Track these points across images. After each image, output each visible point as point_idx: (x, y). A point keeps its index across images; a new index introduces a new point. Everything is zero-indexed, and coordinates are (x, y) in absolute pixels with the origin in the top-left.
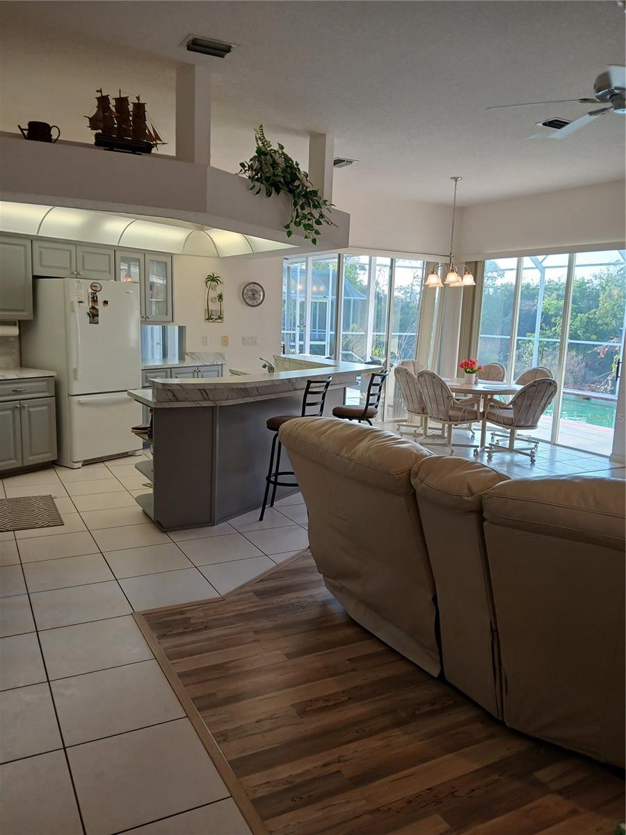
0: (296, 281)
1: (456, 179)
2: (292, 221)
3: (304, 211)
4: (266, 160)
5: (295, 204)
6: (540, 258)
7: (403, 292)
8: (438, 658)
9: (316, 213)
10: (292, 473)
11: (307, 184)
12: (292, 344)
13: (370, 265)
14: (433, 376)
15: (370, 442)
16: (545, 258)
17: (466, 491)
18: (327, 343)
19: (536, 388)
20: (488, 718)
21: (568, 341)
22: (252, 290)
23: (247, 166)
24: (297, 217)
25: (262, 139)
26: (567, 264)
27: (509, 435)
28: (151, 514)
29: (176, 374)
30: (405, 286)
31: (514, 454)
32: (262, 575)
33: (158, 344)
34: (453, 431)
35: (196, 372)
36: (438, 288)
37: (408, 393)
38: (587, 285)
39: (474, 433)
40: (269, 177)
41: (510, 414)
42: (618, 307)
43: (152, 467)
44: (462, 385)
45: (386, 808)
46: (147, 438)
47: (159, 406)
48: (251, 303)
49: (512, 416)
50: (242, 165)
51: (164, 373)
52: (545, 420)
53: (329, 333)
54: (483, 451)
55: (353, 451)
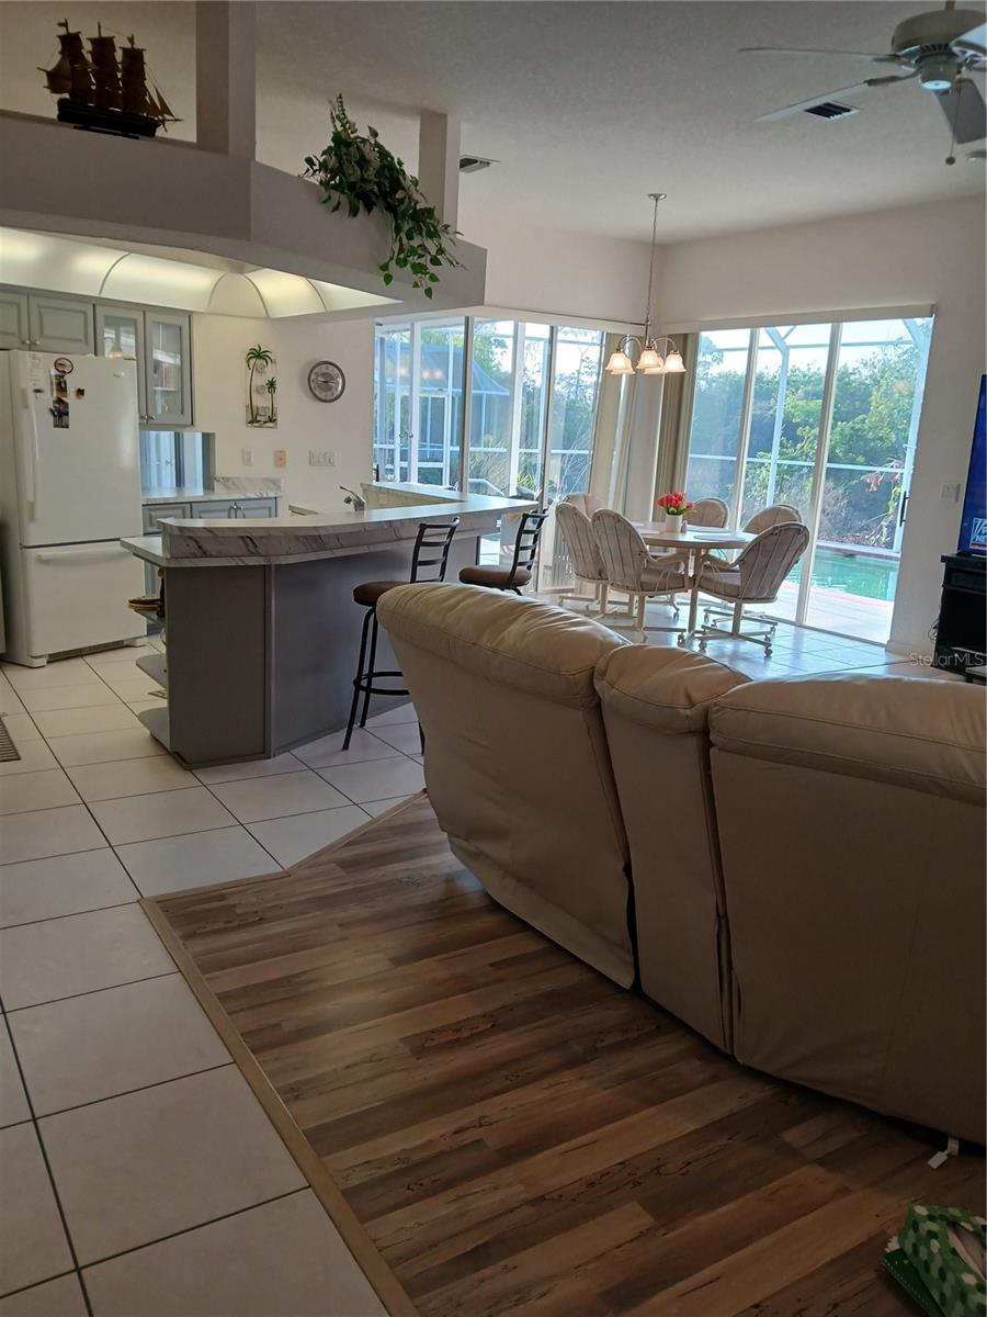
0: (394, 363)
1: (657, 197)
2: (392, 259)
3: (412, 243)
4: (347, 154)
5: (398, 230)
6: (783, 330)
7: (564, 384)
8: (630, 959)
9: (431, 246)
10: (399, 674)
11: (417, 197)
12: (389, 466)
13: (515, 338)
14: (617, 519)
15: (528, 623)
16: (792, 330)
17: (683, 700)
18: (445, 465)
19: (775, 537)
20: (709, 1051)
21: (826, 465)
22: (324, 375)
23: (317, 162)
24: (401, 250)
25: (342, 118)
26: (828, 342)
27: (732, 613)
28: (165, 739)
29: (200, 512)
30: (567, 374)
31: (738, 641)
32: (350, 835)
33: (167, 463)
34: (647, 607)
35: (234, 509)
36: (624, 377)
37: (577, 546)
38: (852, 377)
39: (678, 610)
40: (354, 183)
41: (735, 580)
42: (899, 412)
43: (165, 665)
44: (662, 533)
45: (555, 1196)
46: (156, 617)
47: (173, 565)
48: (322, 396)
49: (737, 582)
50: (309, 161)
51: (180, 512)
52: (788, 589)
53: (449, 448)
54: (692, 637)
55: (500, 638)
